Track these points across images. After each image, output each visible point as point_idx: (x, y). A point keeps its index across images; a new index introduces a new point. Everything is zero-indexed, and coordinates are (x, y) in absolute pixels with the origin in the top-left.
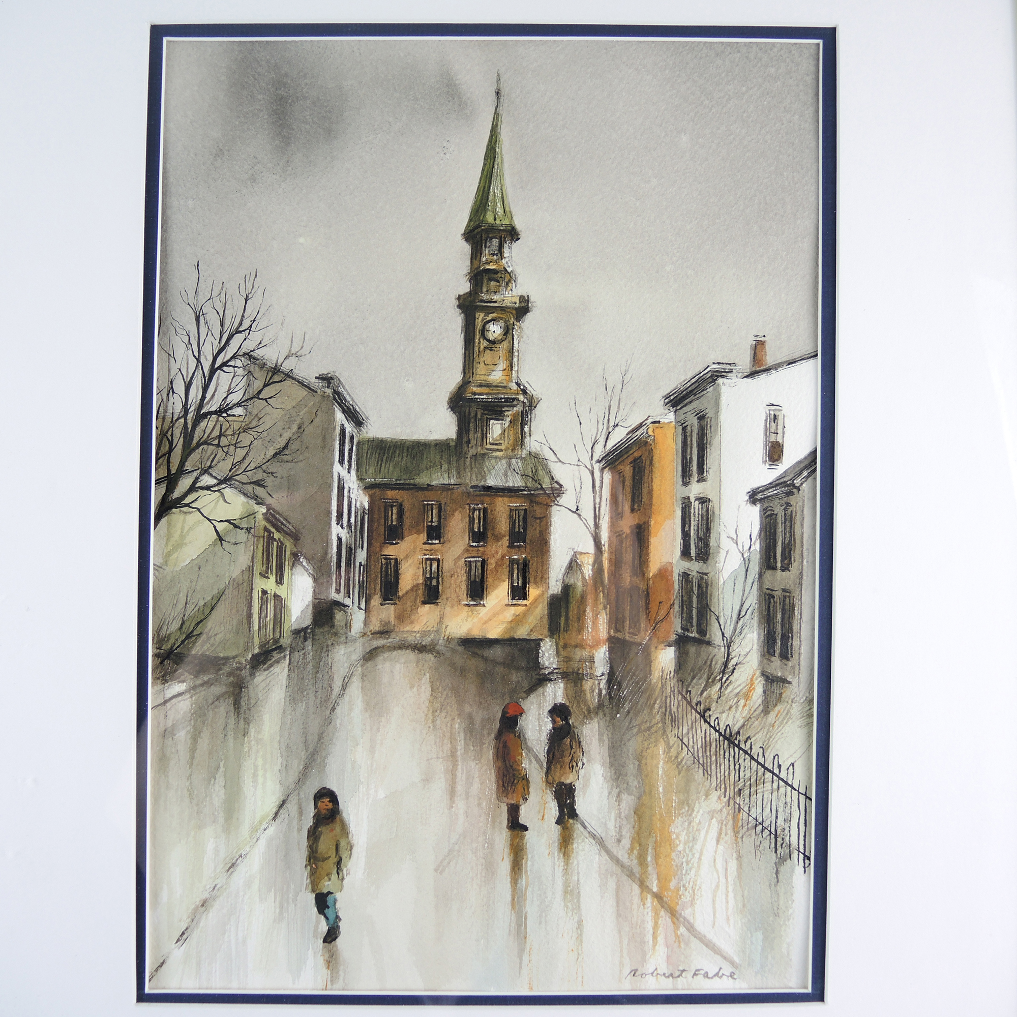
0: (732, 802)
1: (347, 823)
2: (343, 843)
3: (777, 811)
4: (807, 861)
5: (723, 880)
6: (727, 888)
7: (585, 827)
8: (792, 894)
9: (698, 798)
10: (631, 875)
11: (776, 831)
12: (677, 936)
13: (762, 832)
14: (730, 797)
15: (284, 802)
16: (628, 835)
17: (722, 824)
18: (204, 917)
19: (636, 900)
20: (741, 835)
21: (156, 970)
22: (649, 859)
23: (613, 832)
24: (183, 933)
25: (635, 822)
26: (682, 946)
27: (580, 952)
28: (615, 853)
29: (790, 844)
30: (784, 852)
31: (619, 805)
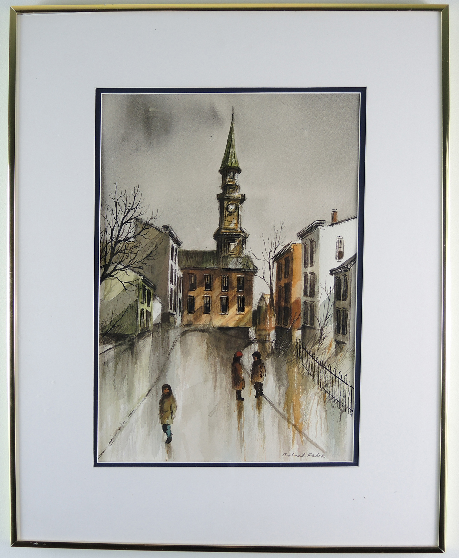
0: (323, 389)
1: (175, 398)
2: (173, 405)
3: (340, 393)
4: (352, 412)
5: (319, 419)
6: (321, 422)
7: (266, 399)
8: (346, 425)
9: (310, 388)
10: (284, 417)
11: (340, 400)
12: (302, 441)
13: (335, 401)
14: (322, 388)
15: (150, 390)
16: (283, 402)
17: (319, 398)
18: (120, 434)
19: (286, 427)
20: (326, 402)
21: (101, 454)
22: (291, 411)
23: (277, 401)
24: (112, 440)
25: (286, 397)
26: (304, 445)
27: (264, 447)
28: (278, 409)
29: (345, 406)
30: (343, 408)
31: (279, 391)
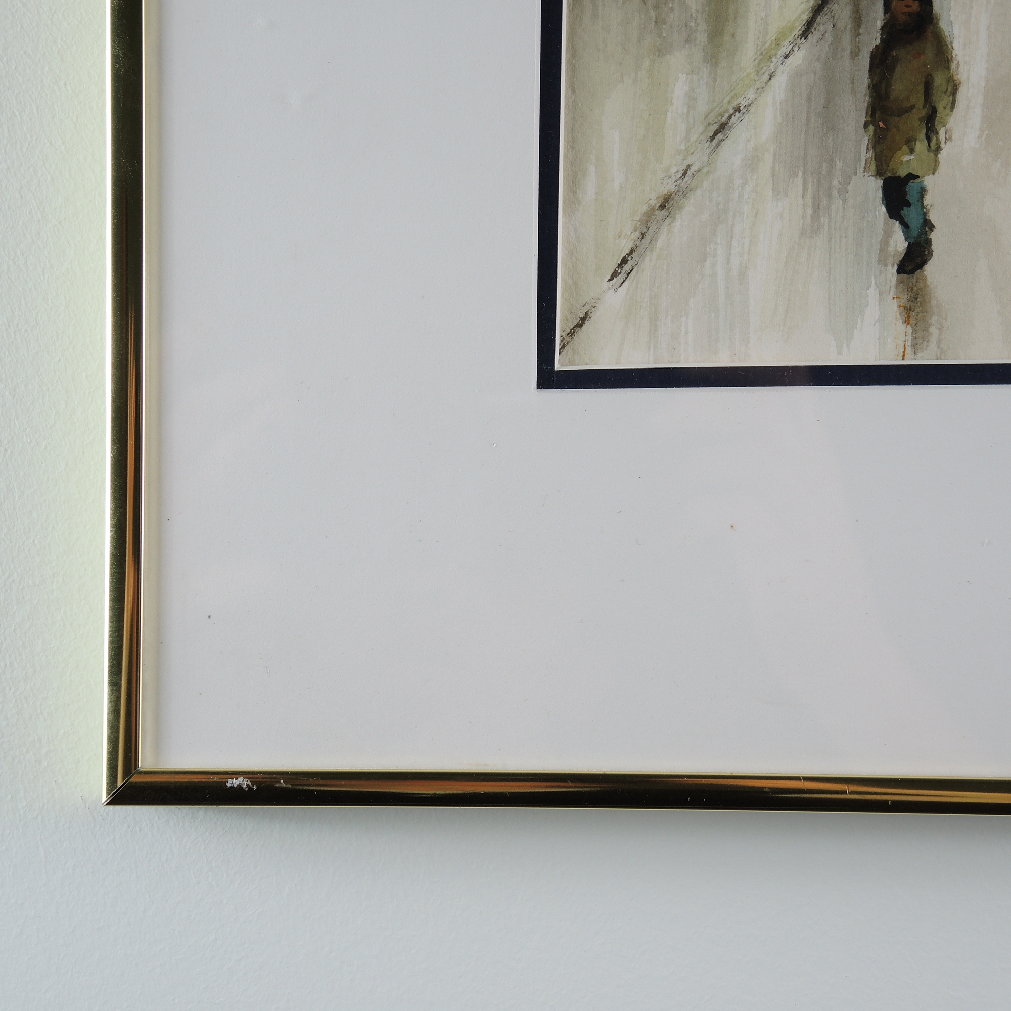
1: (948, 40)
2: (939, 80)
15: (825, 1)
18: (665, 229)
21: (572, 333)
24: (624, 261)
